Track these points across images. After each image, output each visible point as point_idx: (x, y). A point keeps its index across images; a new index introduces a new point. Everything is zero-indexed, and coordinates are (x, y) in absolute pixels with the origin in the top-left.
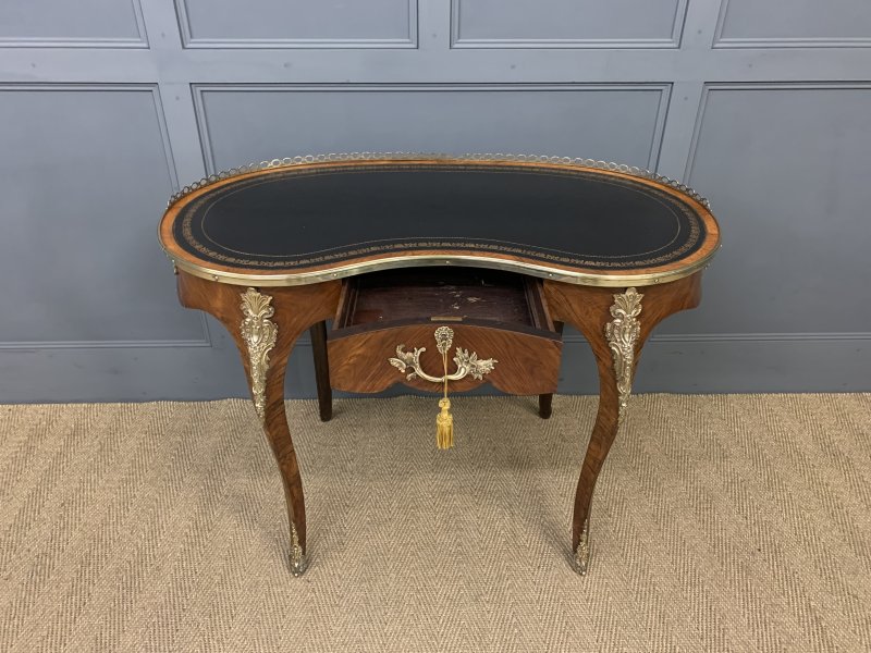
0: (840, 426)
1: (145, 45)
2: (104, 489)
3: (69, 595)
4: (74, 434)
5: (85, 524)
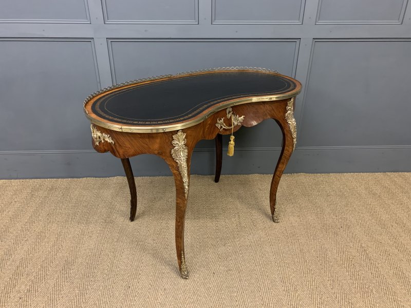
0: (376, 184)
1: (89, 22)
2: (65, 209)
3: (53, 246)
4: (51, 190)
5: (58, 221)
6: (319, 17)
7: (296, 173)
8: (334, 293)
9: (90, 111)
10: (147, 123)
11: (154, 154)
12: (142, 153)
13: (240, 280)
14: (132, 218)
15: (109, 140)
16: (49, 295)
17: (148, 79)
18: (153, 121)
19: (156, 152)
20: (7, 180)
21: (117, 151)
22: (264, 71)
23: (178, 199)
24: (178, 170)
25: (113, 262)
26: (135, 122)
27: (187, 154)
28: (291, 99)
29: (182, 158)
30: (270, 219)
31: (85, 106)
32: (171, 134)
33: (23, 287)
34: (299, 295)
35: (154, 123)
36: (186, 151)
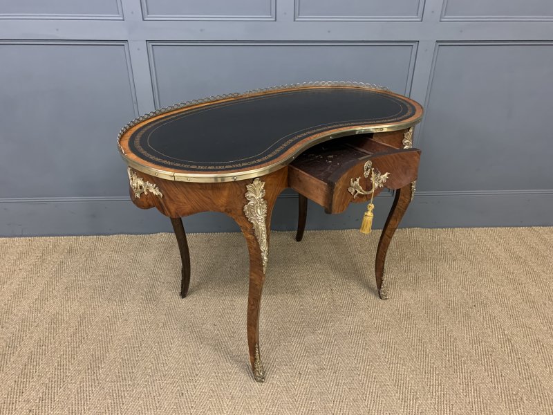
0: (519, 243)
1: (121, 18)
2: (90, 280)
3: (75, 334)
4: (69, 252)
5: (81, 298)
6: (446, 10)
7: (409, 227)
8: (469, 402)
9: (128, 148)
10: (210, 168)
11: (220, 211)
12: (203, 211)
13: (337, 384)
14: (184, 293)
15: (156, 192)
16: (70, 406)
17: (206, 100)
18: (218, 165)
19: (223, 209)
20: (7, 239)
21: (167, 208)
22: (368, 87)
23: (252, 274)
24: (253, 234)
25: (158, 358)
26: (193, 167)
27: (265, 211)
28: (409, 129)
29: (260, 218)
30: (375, 295)
31: (120, 141)
32: (244, 184)
33: (34, 394)
34: (420, 405)
35: (220, 167)
36: (265, 206)
